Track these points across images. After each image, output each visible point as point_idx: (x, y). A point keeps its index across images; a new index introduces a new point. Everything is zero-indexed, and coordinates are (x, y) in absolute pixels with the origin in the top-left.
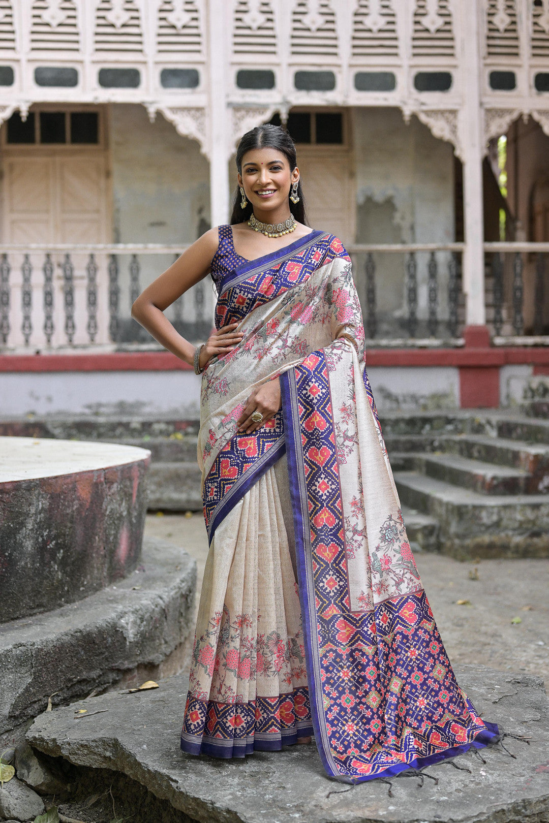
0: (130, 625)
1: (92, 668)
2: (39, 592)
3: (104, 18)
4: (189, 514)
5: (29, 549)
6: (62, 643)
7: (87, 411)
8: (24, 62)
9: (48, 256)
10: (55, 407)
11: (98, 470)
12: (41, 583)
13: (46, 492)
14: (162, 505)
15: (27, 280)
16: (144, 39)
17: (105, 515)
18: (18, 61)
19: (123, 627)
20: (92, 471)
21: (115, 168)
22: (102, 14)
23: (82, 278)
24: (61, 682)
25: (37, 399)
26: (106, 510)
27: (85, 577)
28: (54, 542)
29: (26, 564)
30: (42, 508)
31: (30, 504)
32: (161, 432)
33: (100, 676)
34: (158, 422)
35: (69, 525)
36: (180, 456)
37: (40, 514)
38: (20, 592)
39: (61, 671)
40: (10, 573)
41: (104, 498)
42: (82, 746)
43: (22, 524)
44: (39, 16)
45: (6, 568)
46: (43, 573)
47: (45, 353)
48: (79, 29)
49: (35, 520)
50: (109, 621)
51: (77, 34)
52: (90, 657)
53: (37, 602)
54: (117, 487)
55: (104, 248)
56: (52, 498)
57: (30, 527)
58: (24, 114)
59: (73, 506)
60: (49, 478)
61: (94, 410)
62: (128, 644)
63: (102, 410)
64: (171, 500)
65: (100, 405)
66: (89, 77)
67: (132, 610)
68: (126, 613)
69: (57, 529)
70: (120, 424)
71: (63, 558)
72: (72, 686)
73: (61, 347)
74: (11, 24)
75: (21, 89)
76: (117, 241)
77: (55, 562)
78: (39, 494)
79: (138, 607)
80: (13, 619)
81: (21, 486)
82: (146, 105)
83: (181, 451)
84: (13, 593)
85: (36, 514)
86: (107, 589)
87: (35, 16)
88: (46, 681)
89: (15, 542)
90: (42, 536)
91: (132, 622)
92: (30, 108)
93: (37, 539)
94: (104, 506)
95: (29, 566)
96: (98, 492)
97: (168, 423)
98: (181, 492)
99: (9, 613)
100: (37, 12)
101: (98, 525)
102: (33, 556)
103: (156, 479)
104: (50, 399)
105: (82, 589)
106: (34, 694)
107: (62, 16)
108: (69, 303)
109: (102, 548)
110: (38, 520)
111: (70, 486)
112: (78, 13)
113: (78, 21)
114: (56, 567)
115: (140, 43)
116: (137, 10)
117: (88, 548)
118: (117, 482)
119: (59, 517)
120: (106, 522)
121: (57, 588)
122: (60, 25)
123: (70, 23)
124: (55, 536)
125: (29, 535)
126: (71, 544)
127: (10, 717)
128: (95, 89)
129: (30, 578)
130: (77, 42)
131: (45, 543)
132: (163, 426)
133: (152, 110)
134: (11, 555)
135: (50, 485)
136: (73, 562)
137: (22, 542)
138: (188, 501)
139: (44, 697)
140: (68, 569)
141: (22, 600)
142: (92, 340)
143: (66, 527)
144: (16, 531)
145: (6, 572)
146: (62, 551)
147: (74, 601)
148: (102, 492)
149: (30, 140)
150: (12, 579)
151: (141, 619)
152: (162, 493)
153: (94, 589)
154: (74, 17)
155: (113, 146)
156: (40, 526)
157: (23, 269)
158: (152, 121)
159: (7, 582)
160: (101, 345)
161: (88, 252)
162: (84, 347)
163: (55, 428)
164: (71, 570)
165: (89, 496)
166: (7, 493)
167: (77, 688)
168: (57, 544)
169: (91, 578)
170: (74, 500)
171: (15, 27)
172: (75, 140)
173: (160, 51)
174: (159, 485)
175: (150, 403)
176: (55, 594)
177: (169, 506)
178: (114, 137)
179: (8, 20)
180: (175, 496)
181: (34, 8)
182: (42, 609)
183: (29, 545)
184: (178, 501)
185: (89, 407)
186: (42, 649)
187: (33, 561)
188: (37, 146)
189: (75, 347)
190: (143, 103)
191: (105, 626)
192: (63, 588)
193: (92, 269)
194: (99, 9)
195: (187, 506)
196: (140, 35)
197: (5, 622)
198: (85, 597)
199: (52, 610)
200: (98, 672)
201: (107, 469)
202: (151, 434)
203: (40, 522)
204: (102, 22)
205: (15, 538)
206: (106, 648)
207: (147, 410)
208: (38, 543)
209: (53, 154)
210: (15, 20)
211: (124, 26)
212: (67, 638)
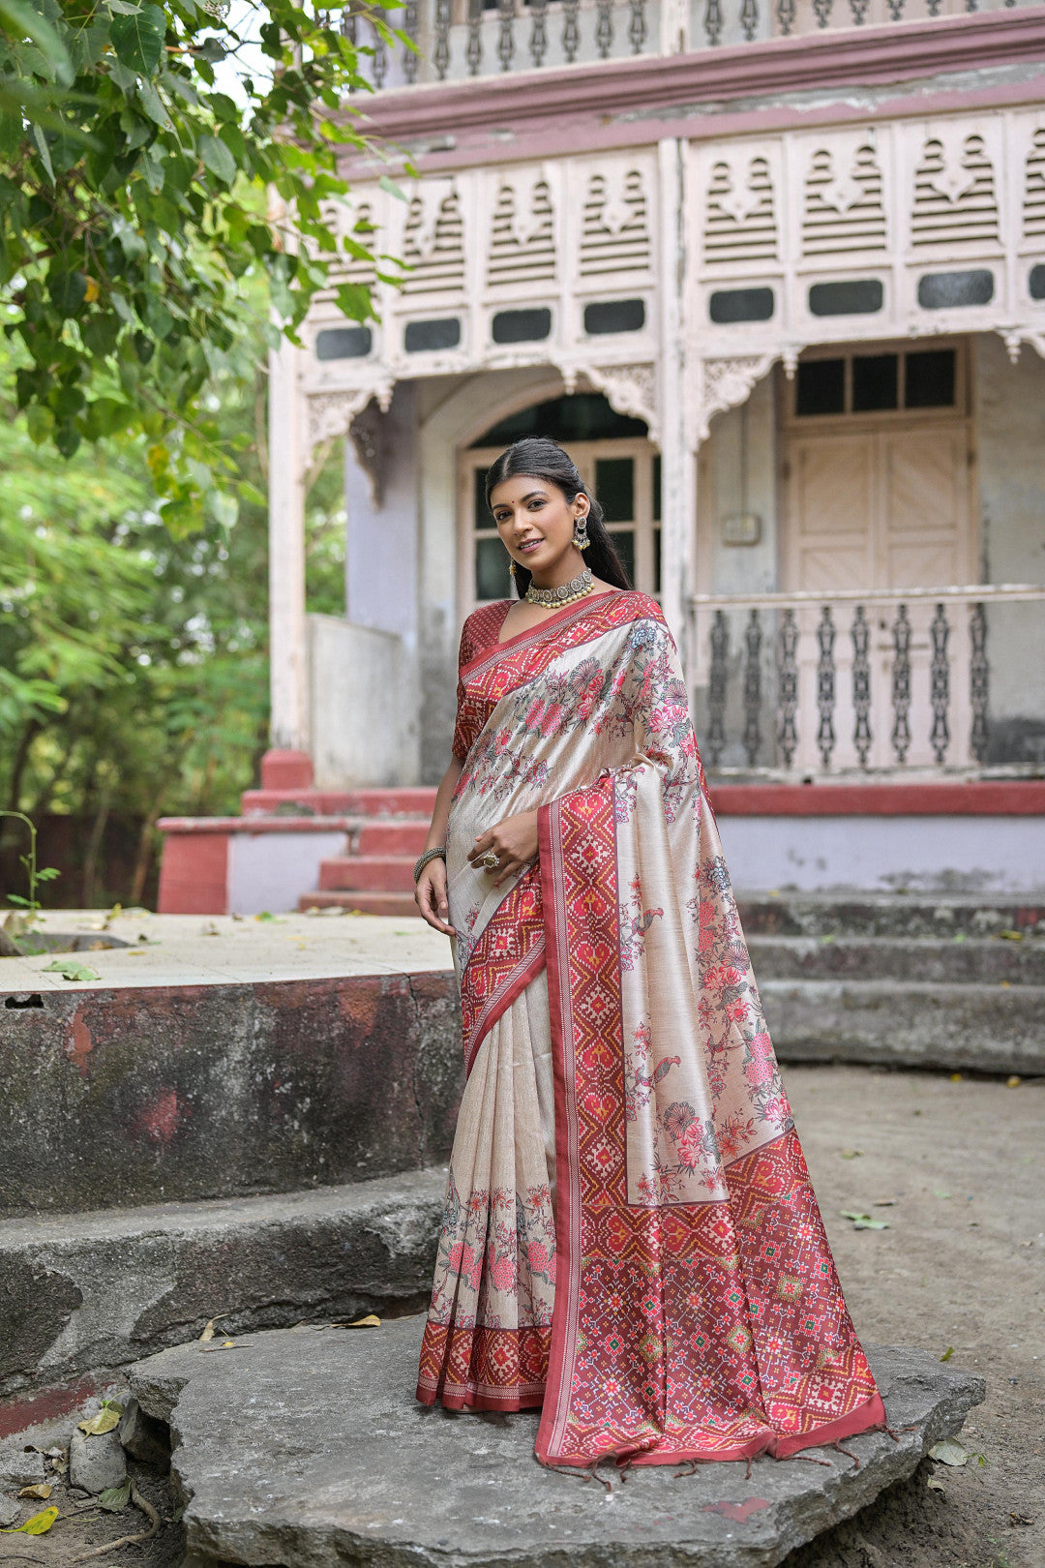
0: (404, 1226)
1: (304, 1286)
2: (260, 1161)
3: (929, 186)
4: (1014, 1081)
5: (236, 1091)
6: (236, 1239)
7: (886, 886)
8: (791, 278)
9: (826, 611)
10: (829, 879)
11: (391, 976)
12: (264, 1147)
13: (268, 1005)
14: (969, 1062)
15: (826, 654)
16: (1001, 216)
17: (417, 1050)
18: (780, 277)
19: (383, 1229)
20: (378, 977)
21: (983, 446)
22: (925, 179)
23: (923, 647)
24: (234, 1298)
25: (801, 863)
26: (419, 1041)
27: (368, 1144)
28: (288, 1085)
29: (232, 1114)
30: (261, 1029)
31: (235, 1023)
32: (990, 928)
33: (322, 1301)
34: (985, 909)
35: (323, 1059)
36: (1014, 973)
37: (257, 1038)
38: (219, 1158)
39: (234, 1282)
40: (198, 1127)
41: (410, 1022)
42: (153, 1387)
43: (221, 1053)
44: (818, 197)
45: (189, 1118)
46: (266, 1131)
47: (820, 782)
48: (887, 210)
49: (247, 1048)
50: (351, 1214)
51: (882, 219)
52: (302, 1267)
53: (256, 1176)
54: (448, 1006)
55: (961, 592)
56: (281, 1014)
57: (238, 1057)
58: (791, 367)
59: (330, 1031)
60: (274, 984)
61: (897, 885)
62: (393, 1256)
63: (913, 884)
64: (985, 1053)
65: (909, 876)
66: (901, 291)
67: (417, 1202)
68: (401, 1207)
69: (295, 1064)
70: (916, 911)
71: (311, 1110)
72: (259, 1308)
73: (845, 772)
74: (770, 214)
75: (785, 324)
76: (985, 580)
77: (294, 1117)
78: (255, 1007)
79: (433, 1200)
80: (206, 1198)
81: (216, 993)
82: (1003, 333)
83: (1017, 964)
84: (203, 1157)
85: (248, 1038)
86: (428, 1170)
87: (810, 197)
88: (202, 1294)
89: (207, 1080)
90: (262, 1074)
91: (412, 1222)
92: (800, 355)
93: (253, 1077)
94: (412, 1034)
95: (236, 1117)
96: (395, 1012)
97: (1003, 911)
98: (1005, 1039)
99: (198, 1188)
100: (814, 190)
101: (396, 1064)
102: (245, 1106)
103: (959, 1013)
104: (822, 864)
105: (359, 1164)
106: (179, 1312)
107: (855, 192)
108: (902, 691)
109: (412, 1102)
110: (254, 1047)
111: (324, 998)
112: (885, 184)
113: (885, 199)
114: (296, 1125)
115: (995, 223)
116: (989, 166)
117: (374, 1100)
118: (444, 997)
119: (299, 1045)
120: (420, 1060)
121: (301, 1158)
122: (854, 207)
123: (871, 204)
124: (291, 1074)
125: (235, 1069)
126: (329, 1090)
127: (133, 1341)
128: (912, 313)
129: (240, 1137)
130: (882, 233)
131: (268, 1088)
132: (993, 917)
133: (1012, 341)
134: (197, 1098)
135: (278, 994)
136: (336, 1121)
137: (221, 1080)
138: (1016, 1057)
139: (201, 1317)
140: (325, 1130)
141: (224, 1171)
142: (902, 759)
143: (316, 1062)
144: (207, 1063)
145: (187, 1124)
146: (308, 1100)
147: (342, 1182)
148: (404, 1012)
149: (835, 406)
150: (203, 1136)
151: (433, 1219)
152: (967, 1039)
153: (391, 1167)
154: (878, 191)
155: (979, 407)
156: (257, 1058)
157: (820, 635)
158: (1014, 360)
159: (193, 1139)
160: (914, 769)
161: (896, 602)
162: (886, 772)
163: (803, 914)
164: (331, 1130)
165: (370, 1015)
166: (188, 1002)
167: (273, 1313)
168: (295, 1088)
169: (384, 1148)
170: (332, 1021)
171: (779, 220)
172: (912, 403)
173: (1028, 235)
174: (964, 1024)
175: (1002, 875)
176: (296, 1166)
177: (981, 1063)
178: (981, 391)
179: (766, 208)
180: (993, 1045)
181: (810, 183)
182: (267, 1189)
183: (235, 1086)
184: (999, 1055)
185: (891, 879)
186: (194, 1244)
187: (246, 1111)
188: (849, 417)
189: (869, 772)
190: (999, 328)
191: (337, 1221)
192: (314, 1161)
193: (941, 633)
194: (920, 172)
195: (1015, 1067)
196: (994, 209)
197: (188, 1200)
198: (369, 1179)
199: (290, 1191)
200: (319, 1293)
201: (413, 975)
202: (970, 931)
203: (258, 1050)
204: (926, 193)
205: (207, 1072)
206: (340, 1256)
207: (994, 886)
208: (256, 1083)
209: (875, 428)
210: (777, 209)
211: (964, 196)
212: (248, 1232)
